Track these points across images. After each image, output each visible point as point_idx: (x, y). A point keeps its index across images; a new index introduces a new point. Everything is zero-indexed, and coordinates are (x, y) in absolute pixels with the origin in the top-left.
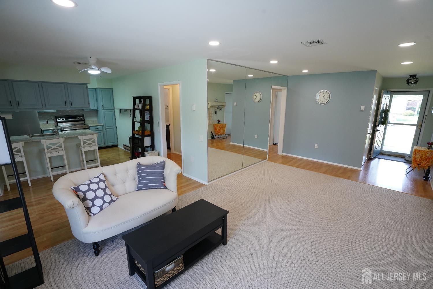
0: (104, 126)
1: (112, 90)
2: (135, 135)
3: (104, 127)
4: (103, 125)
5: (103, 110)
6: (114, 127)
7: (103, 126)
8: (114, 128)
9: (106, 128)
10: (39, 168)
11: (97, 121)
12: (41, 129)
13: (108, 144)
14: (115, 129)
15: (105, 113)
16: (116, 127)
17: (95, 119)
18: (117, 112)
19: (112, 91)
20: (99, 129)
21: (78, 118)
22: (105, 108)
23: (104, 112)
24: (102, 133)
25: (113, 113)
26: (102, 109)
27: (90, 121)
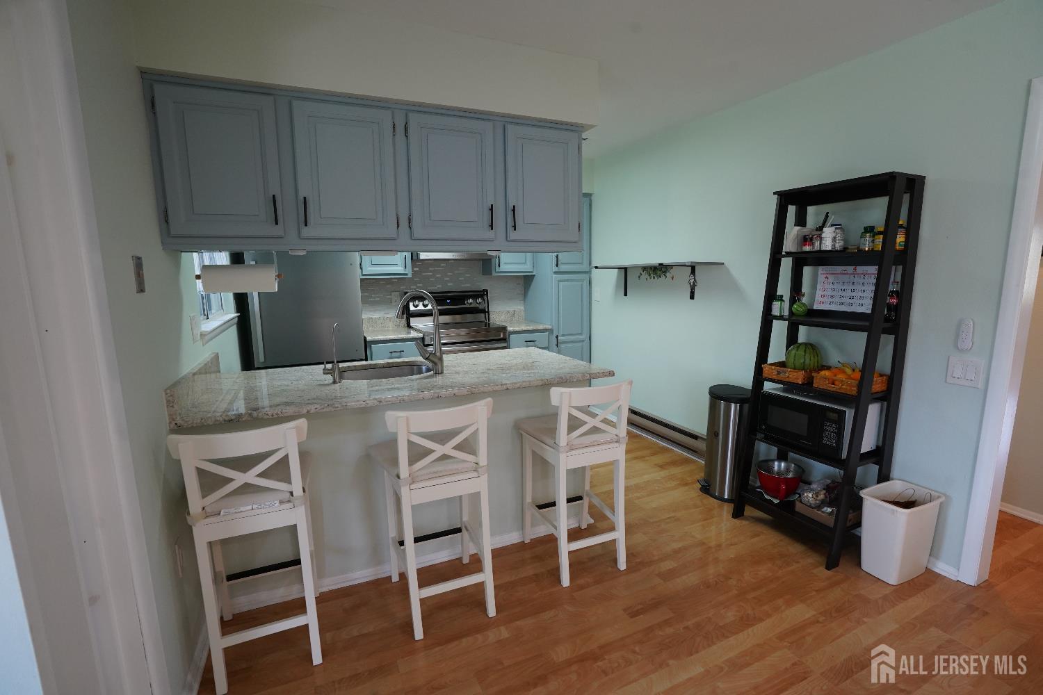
0: (555, 333)
1: (591, 200)
2: (766, 384)
3: (555, 335)
5: (555, 273)
7: (550, 331)
8: (583, 341)
9: (560, 338)
10: (357, 536)
11: (523, 313)
12: (365, 338)
14: (586, 343)
15: (561, 284)
17: (519, 307)
18: (605, 283)
19: (590, 205)
21: (471, 301)
22: (563, 268)
23: (560, 281)
25: (586, 283)
26: (555, 269)
27: (502, 312)
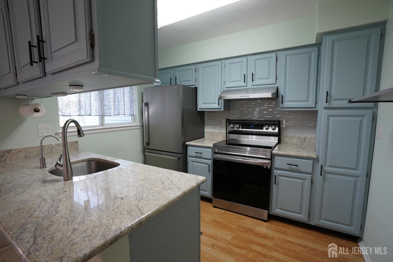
0: (321, 162)
3: (320, 165)
4: (315, 156)
5: (326, 108)
6: (361, 172)
7: (315, 160)
8: (357, 177)
9: (327, 169)
13: (322, 221)
14: (361, 181)
16: (368, 176)
17: (311, 135)
20: (301, 168)
21: (267, 127)
23: (329, 116)
24: (307, 183)
25: (367, 121)
26: (326, 104)
27: (293, 138)
